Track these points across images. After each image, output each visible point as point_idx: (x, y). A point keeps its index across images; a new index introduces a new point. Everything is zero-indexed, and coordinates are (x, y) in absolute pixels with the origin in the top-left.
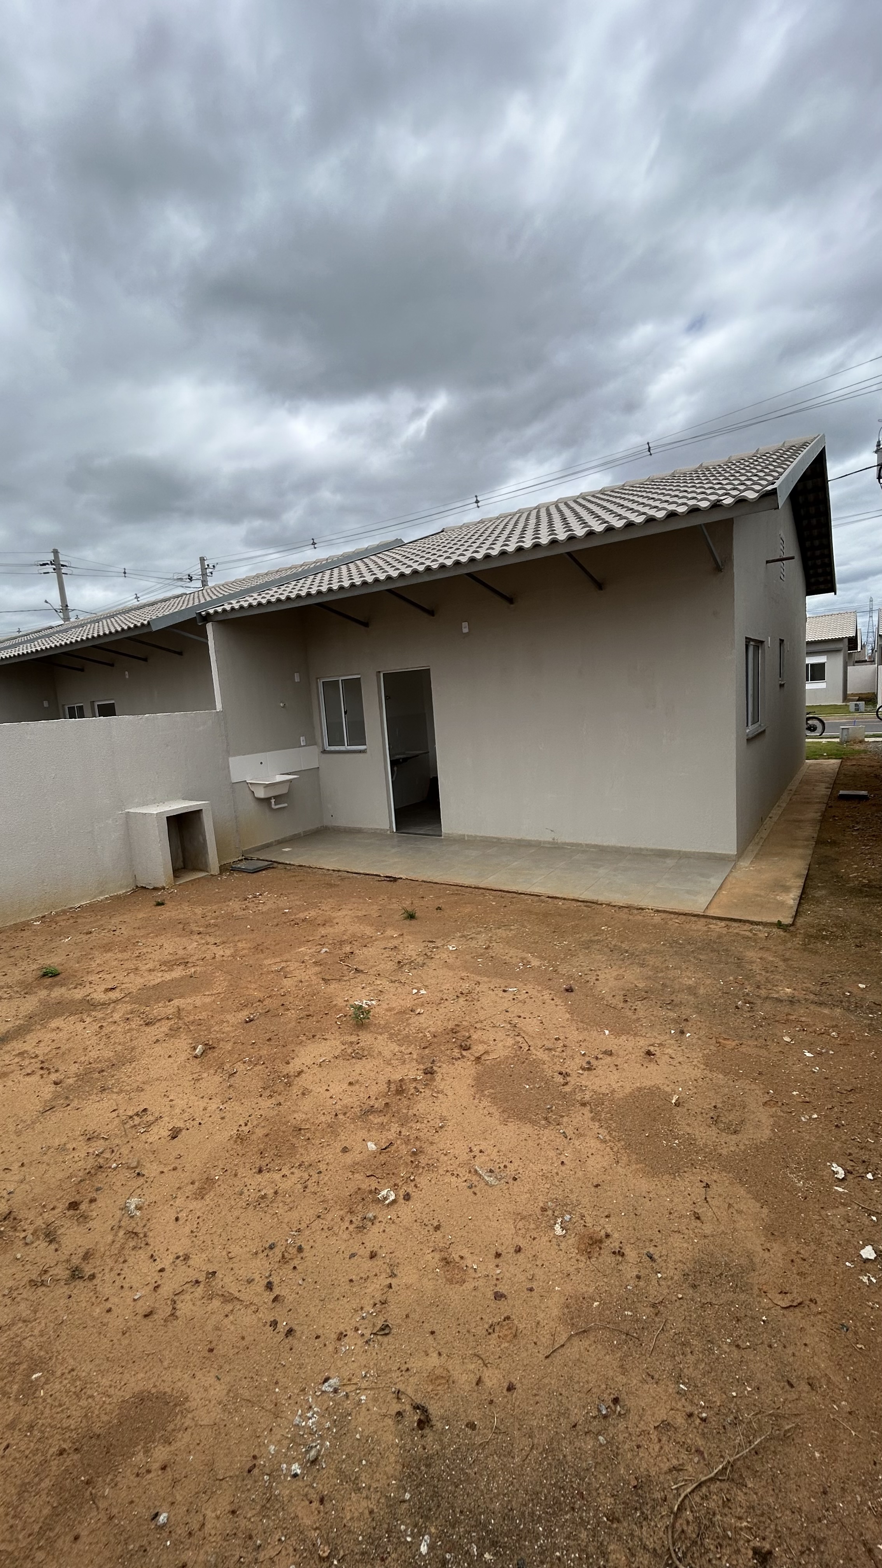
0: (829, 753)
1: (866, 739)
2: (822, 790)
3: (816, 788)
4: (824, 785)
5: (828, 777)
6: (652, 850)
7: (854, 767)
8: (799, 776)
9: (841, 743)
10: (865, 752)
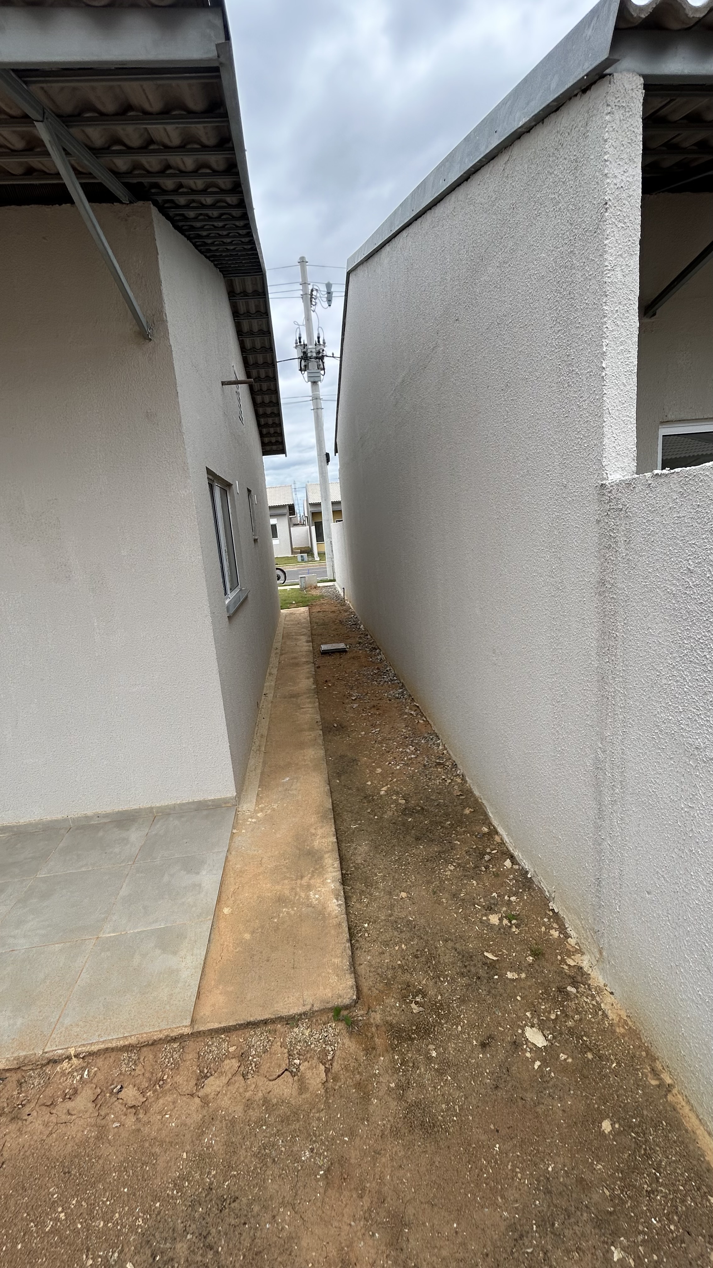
0: (297, 601)
1: (319, 585)
2: (303, 645)
3: (298, 643)
4: (304, 639)
5: (303, 628)
6: (106, 816)
7: (321, 614)
8: (280, 631)
9: (301, 589)
10: (322, 597)
